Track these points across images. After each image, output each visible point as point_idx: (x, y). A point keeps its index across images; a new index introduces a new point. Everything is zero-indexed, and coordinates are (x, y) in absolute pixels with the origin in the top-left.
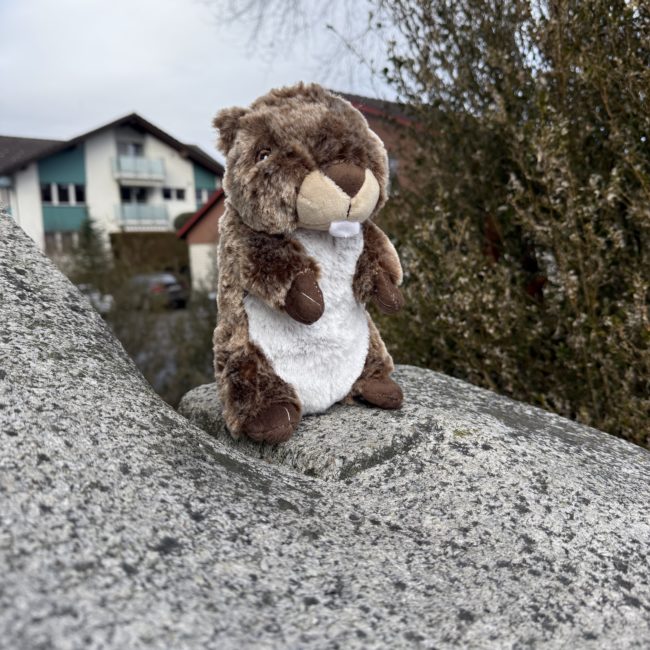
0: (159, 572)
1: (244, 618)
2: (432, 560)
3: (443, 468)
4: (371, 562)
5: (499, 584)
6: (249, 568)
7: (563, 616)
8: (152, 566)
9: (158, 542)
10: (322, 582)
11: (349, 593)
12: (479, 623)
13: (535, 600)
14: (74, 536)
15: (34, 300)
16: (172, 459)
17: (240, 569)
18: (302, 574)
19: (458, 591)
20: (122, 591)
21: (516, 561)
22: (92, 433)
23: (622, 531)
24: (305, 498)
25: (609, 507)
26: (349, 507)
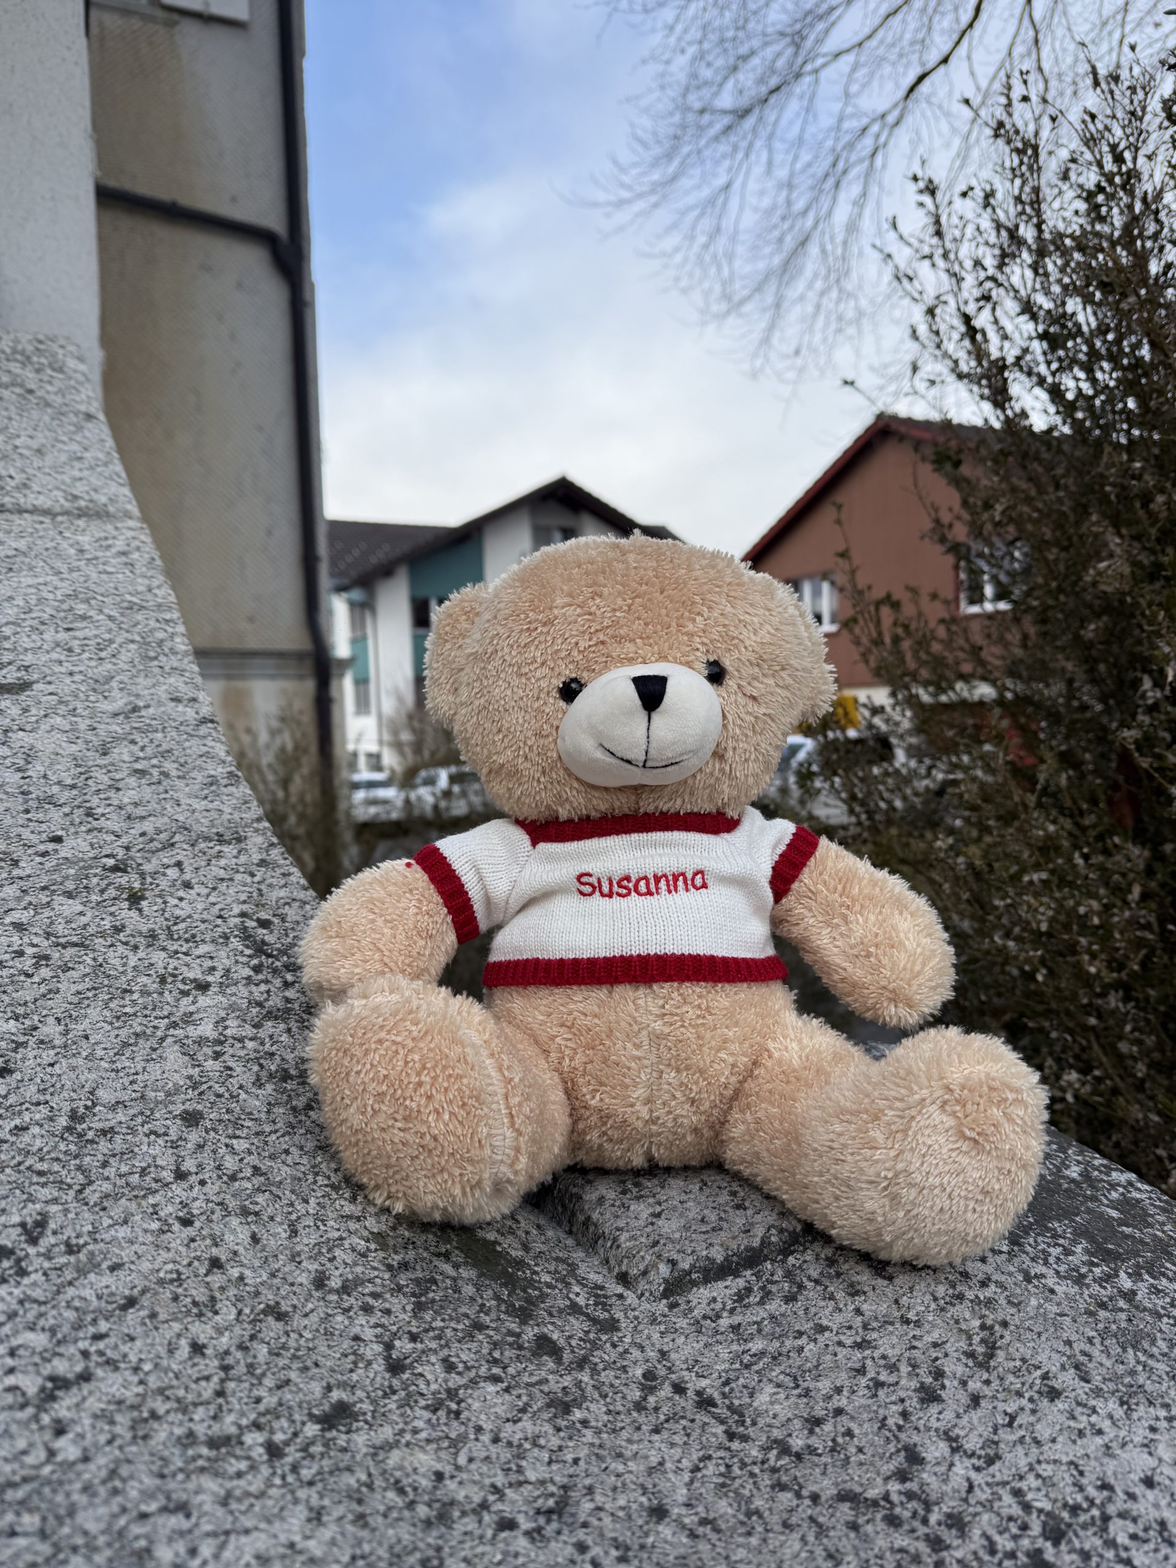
0: (312, 1457)
1: (399, 1541)
2: (736, 1471)
3: (832, 1297)
4: (632, 1465)
5: (822, 1530)
6: (439, 1460)
8: (306, 1450)
9: (326, 1407)
10: (537, 1493)
11: (573, 1515)
14: (220, 1393)
15: (275, 971)
16: (396, 1259)
17: (425, 1461)
18: (514, 1477)
19: (749, 1534)
20: (255, 1484)
21: (872, 1493)
22: (294, 1217)
23: (1093, 1463)
24: (587, 1333)
25: (1094, 1411)
26: (652, 1354)
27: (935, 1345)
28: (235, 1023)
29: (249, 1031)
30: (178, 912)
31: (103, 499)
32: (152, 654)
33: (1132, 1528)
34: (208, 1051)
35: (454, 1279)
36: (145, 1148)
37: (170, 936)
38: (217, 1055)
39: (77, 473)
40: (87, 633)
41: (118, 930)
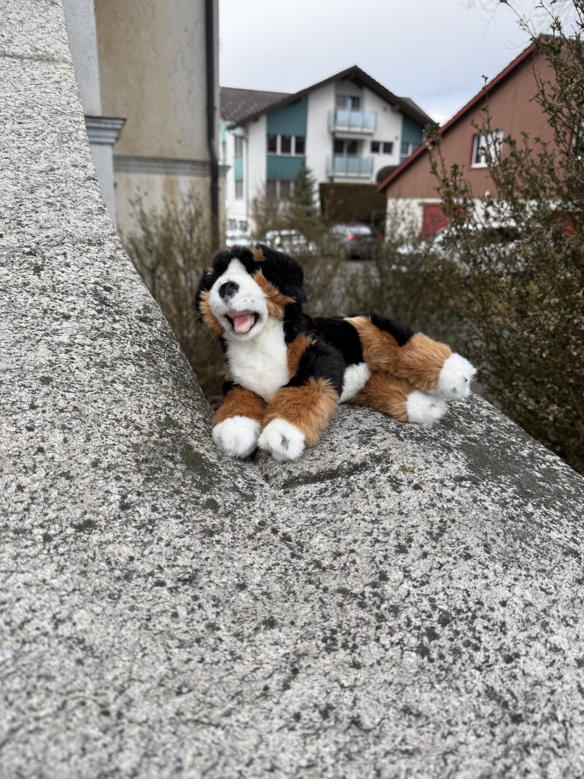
0: (67, 543)
1: (100, 585)
2: (290, 572)
3: (367, 498)
4: (236, 564)
5: (324, 605)
6: (134, 551)
7: (350, 645)
8: (64, 539)
9: (81, 522)
10: (181, 571)
11: (197, 583)
12: (276, 630)
13: (340, 626)
14: (27, 510)
15: (109, 313)
16: (141, 457)
17: (127, 550)
18: (171, 563)
19: (286, 602)
20: (33, 551)
21: (356, 591)
22: (90, 432)
23: (477, 591)
24: (236, 500)
25: (487, 567)
26: (267, 514)
27: (413, 526)
28: (82, 337)
29: (88, 341)
30: (60, 278)
31: (52, 51)
32: (65, 140)
33: (486, 623)
34: (63, 349)
35: (172, 469)
36: (17, 392)
37: (54, 290)
38: (67, 352)
39: (40, 36)
40: (30, 126)
41: (25, 285)
